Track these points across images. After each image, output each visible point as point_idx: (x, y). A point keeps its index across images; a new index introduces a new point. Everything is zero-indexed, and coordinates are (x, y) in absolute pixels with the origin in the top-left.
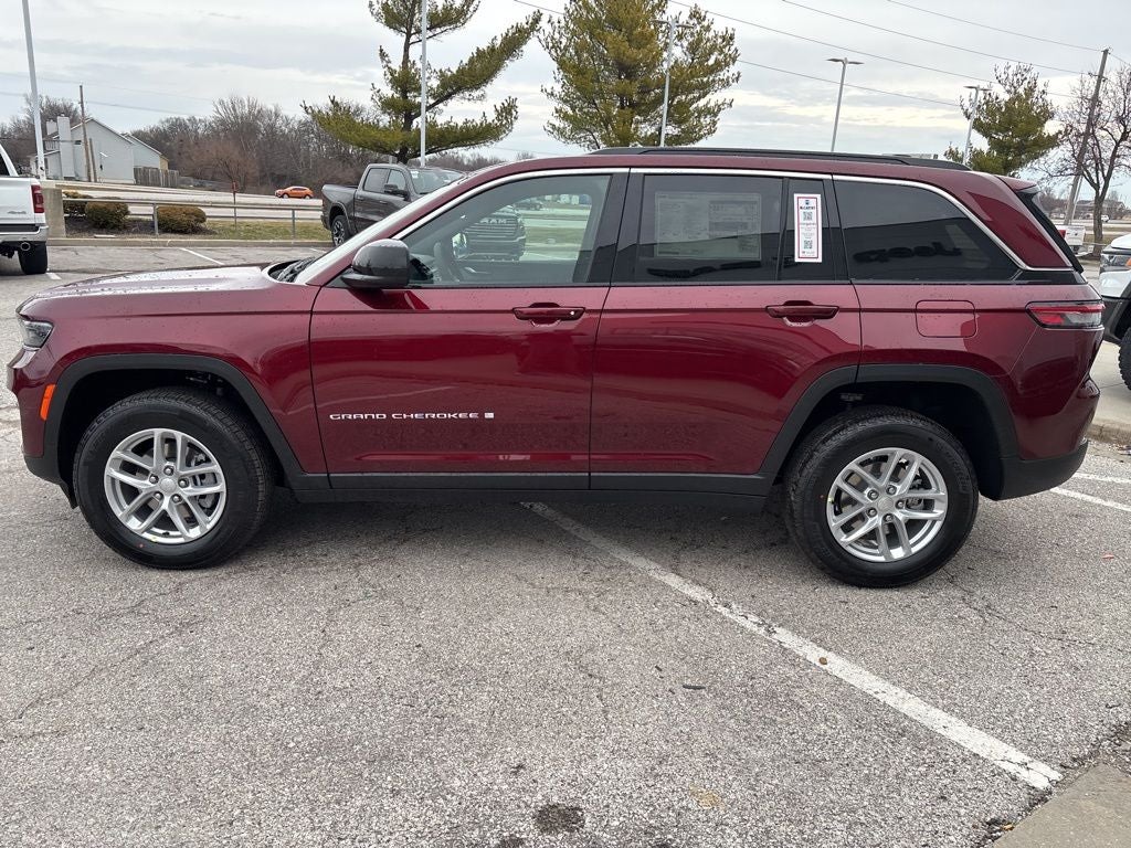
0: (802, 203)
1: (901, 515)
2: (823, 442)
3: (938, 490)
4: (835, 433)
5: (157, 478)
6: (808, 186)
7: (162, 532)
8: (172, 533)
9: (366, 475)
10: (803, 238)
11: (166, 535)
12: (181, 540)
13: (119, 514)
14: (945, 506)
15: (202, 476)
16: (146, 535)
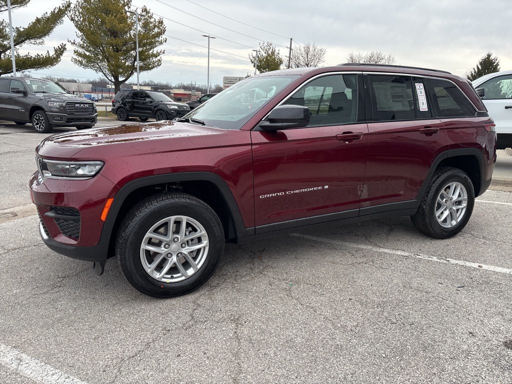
0: (418, 86)
1: (455, 208)
2: (434, 183)
3: (464, 197)
4: (437, 178)
5: (169, 245)
6: (420, 80)
7: (169, 276)
8: (175, 276)
9: (271, 224)
10: (421, 102)
11: (172, 278)
12: (183, 278)
13: (149, 271)
14: (466, 202)
15: (192, 240)
16: (163, 280)
